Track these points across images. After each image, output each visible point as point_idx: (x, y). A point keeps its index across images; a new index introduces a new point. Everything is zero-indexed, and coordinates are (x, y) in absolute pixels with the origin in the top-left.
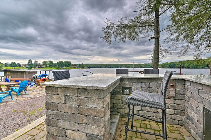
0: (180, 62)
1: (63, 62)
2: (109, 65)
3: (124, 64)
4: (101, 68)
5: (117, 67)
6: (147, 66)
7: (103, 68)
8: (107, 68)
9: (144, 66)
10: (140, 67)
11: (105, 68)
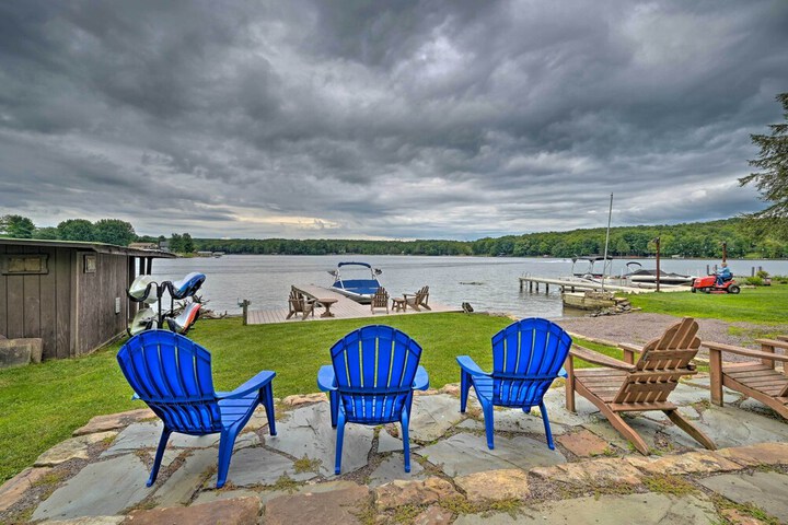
0: (525, 236)
1: (93, 223)
2: (295, 243)
3: (348, 241)
4: (260, 253)
5: (324, 251)
6: (428, 249)
7: (270, 253)
8: (287, 254)
9: (417, 249)
10: (406, 254)
11: (279, 253)
